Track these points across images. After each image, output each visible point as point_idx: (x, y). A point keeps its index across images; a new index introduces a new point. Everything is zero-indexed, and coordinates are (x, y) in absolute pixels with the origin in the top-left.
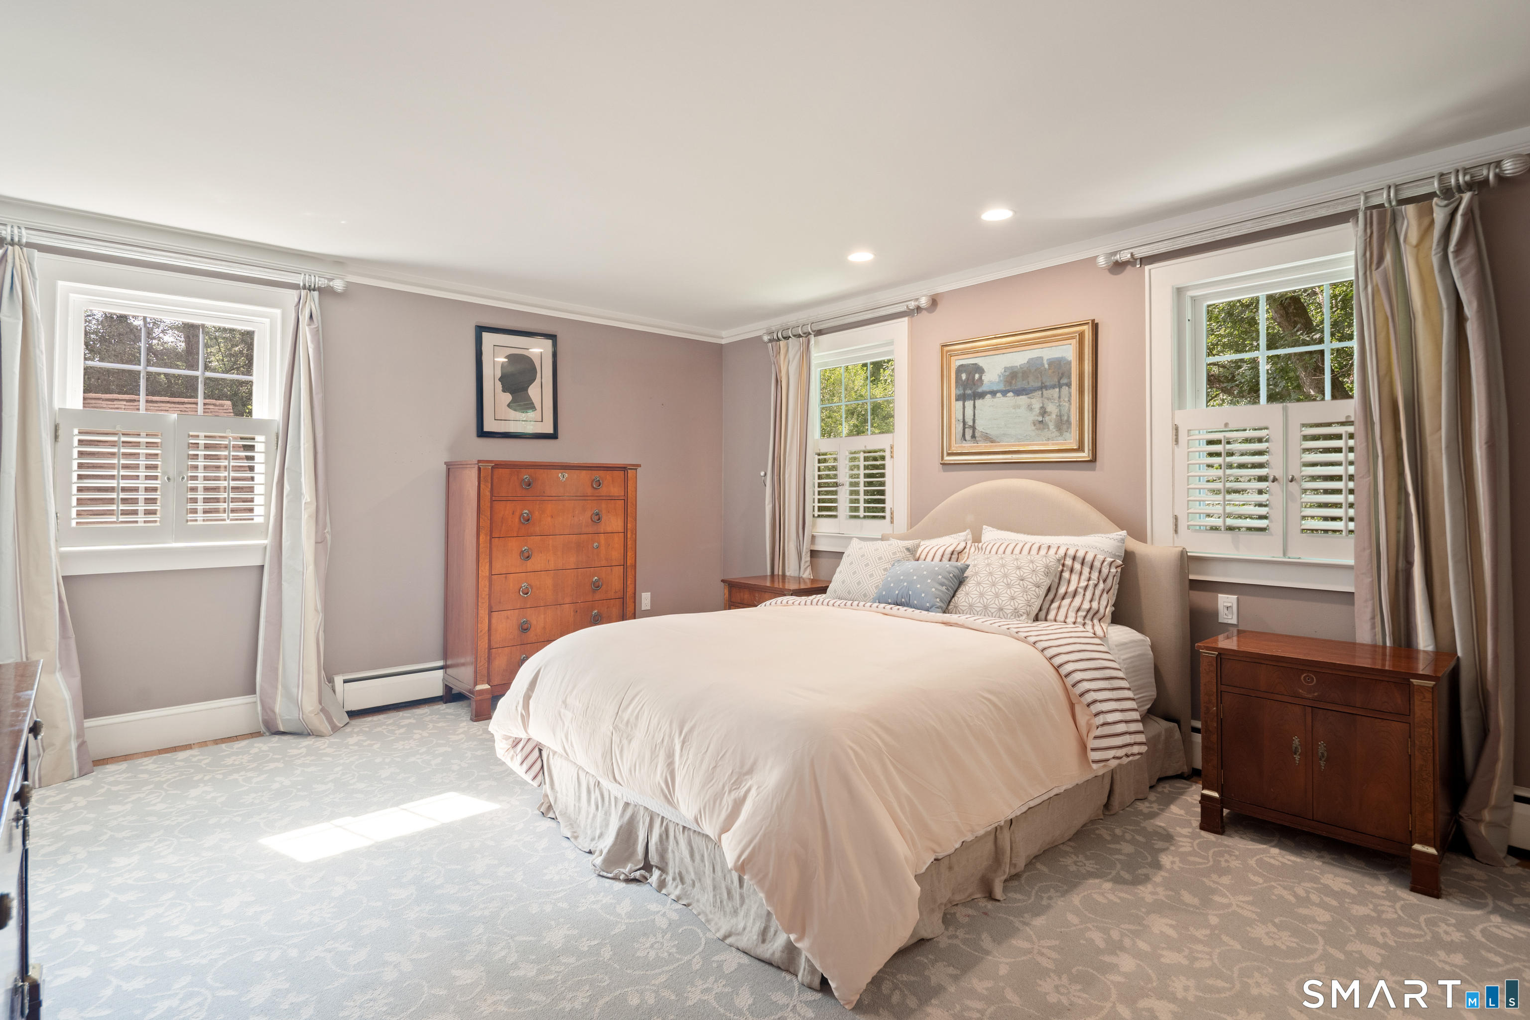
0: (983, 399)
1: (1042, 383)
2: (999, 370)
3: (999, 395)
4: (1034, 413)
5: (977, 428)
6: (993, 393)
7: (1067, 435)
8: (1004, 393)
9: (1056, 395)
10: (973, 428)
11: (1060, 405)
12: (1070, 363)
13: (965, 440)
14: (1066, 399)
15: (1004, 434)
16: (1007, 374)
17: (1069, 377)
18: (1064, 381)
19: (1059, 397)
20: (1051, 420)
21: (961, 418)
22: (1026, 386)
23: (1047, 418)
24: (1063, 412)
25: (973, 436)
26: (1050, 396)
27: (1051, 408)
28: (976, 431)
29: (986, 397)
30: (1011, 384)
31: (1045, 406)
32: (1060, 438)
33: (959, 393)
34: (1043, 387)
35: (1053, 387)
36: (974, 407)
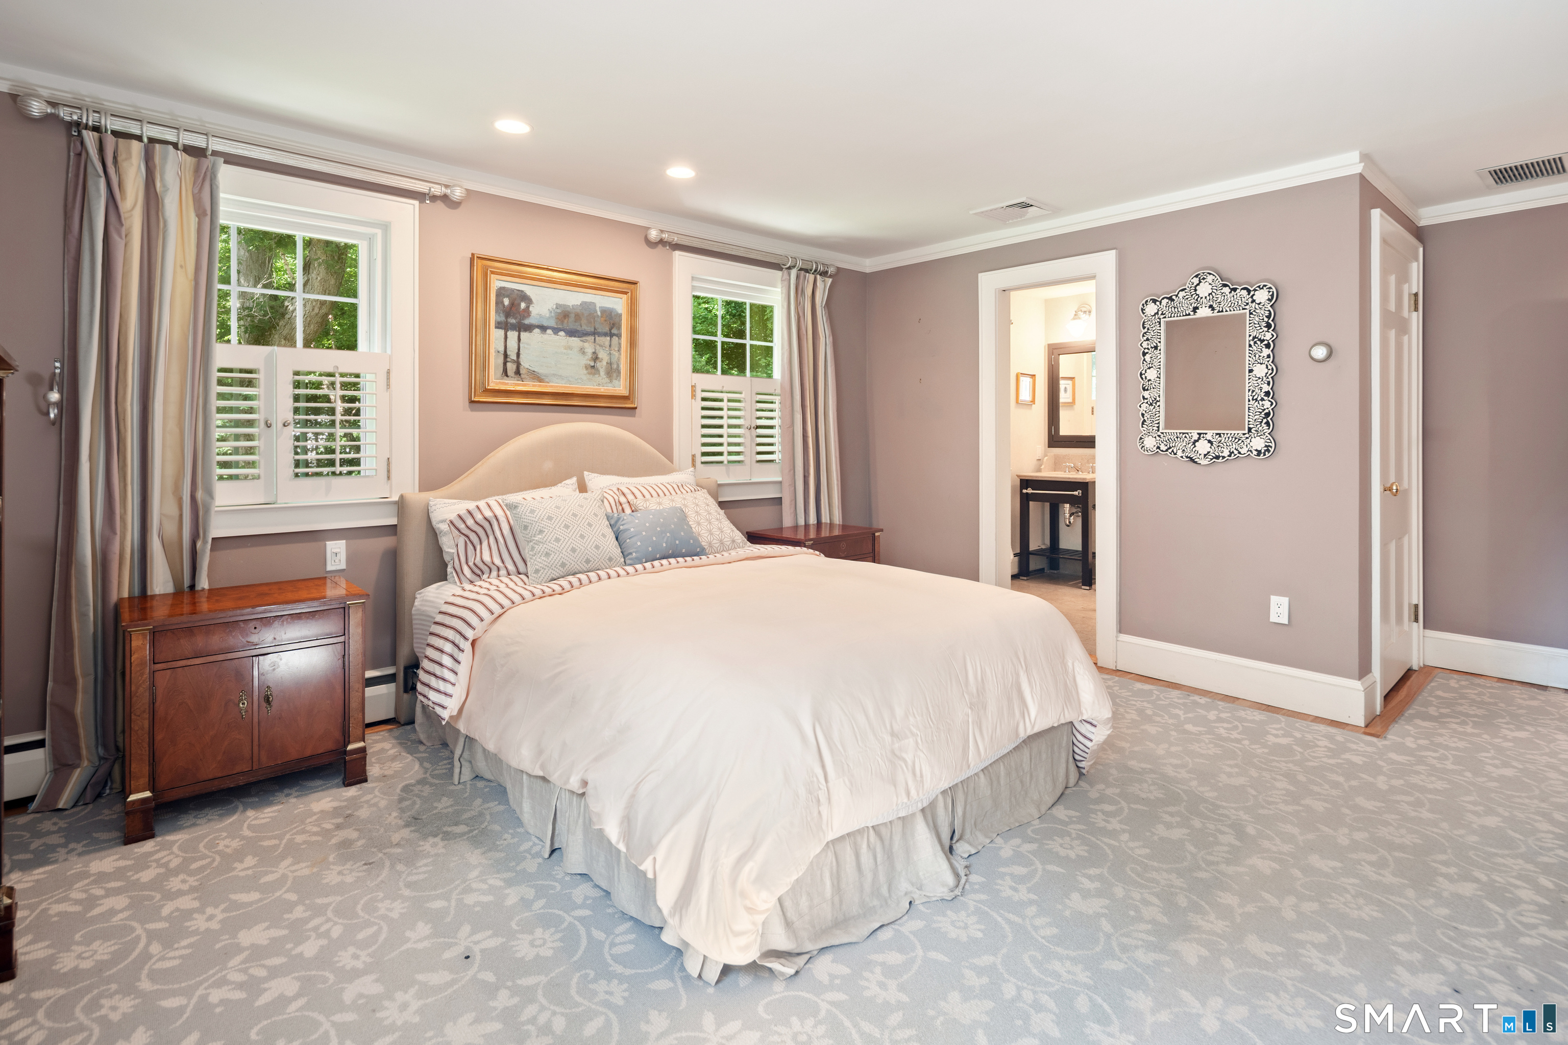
0: (531, 332)
1: (595, 329)
2: (551, 305)
3: (549, 331)
4: (587, 357)
5: (522, 363)
6: (543, 328)
7: (615, 382)
8: (556, 331)
9: (607, 343)
10: (518, 365)
11: (610, 354)
12: (620, 315)
13: (507, 376)
14: (617, 349)
15: (554, 375)
16: (559, 311)
17: (619, 328)
18: (614, 331)
19: (610, 346)
20: (602, 366)
21: (502, 349)
22: (579, 328)
23: (598, 364)
24: (613, 360)
25: (518, 372)
26: (602, 344)
27: (602, 355)
28: (521, 367)
29: (534, 331)
30: (562, 322)
31: (597, 351)
32: (610, 385)
33: (499, 319)
34: (595, 333)
35: (605, 335)
36: (519, 339)
